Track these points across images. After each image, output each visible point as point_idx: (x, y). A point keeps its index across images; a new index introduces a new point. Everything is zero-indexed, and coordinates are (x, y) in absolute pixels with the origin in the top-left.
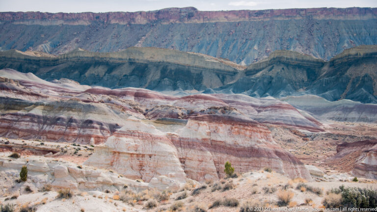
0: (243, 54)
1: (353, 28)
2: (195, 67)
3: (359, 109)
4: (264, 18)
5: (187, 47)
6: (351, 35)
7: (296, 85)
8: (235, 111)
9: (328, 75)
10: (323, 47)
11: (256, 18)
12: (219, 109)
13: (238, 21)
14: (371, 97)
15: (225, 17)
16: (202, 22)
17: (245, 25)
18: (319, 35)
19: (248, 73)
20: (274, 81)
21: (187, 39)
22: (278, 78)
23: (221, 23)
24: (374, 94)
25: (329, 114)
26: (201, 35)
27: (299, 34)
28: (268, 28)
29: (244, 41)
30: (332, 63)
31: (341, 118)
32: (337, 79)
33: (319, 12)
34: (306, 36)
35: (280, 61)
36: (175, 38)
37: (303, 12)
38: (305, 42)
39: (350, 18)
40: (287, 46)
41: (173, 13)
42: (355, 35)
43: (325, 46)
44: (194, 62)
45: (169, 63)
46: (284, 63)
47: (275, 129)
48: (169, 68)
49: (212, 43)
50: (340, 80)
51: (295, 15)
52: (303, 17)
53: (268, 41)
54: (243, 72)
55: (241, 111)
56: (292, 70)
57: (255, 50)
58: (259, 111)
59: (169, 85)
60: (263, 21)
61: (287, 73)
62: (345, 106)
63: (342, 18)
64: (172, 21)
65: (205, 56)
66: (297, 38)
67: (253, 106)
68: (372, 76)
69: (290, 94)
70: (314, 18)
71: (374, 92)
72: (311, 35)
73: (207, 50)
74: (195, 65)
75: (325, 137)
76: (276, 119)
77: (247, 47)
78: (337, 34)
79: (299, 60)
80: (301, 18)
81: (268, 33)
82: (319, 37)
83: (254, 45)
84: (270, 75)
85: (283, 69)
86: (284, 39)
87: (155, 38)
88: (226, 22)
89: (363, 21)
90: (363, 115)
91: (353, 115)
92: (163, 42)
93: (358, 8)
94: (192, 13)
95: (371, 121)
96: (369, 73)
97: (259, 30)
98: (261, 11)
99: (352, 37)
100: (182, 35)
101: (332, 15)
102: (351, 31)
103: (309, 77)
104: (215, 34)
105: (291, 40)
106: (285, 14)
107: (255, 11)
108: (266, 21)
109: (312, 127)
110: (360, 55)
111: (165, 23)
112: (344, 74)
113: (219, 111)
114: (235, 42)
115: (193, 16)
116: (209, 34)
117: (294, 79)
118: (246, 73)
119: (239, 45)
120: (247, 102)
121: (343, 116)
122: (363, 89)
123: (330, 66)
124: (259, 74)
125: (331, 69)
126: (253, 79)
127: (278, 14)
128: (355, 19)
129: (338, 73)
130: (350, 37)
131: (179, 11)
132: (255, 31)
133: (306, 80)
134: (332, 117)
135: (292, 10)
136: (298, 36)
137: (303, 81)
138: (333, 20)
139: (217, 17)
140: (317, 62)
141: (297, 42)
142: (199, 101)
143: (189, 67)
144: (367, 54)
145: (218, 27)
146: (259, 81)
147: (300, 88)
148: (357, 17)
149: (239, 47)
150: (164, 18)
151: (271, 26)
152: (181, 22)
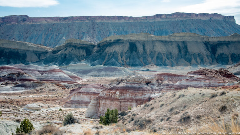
0: (57, 41)
1: (115, 27)
2: (22, 50)
3: (106, 70)
4: (69, 21)
5: (23, 39)
6: (114, 30)
7: (80, 58)
8: (26, 75)
9: (97, 52)
10: (101, 37)
11: (64, 21)
12: (15, 74)
13: (54, 23)
14: (117, 63)
15: (46, 21)
16: (32, 24)
17: (58, 25)
18: (98, 31)
19: (54, 52)
20: (67, 56)
21: (23, 34)
22: (70, 54)
23: (43, 24)
24: (119, 61)
25: (91, 73)
26: (32, 31)
27: (88, 30)
28: (70, 27)
29: (57, 34)
30: (99, 45)
31: (97, 75)
32: (101, 54)
33: (98, 18)
34: (92, 31)
35: (70, 45)
36: (15, 33)
37: (90, 18)
38: (91, 34)
39: (113, 21)
40: (82, 37)
41: (13, 19)
42: (117, 30)
43: (102, 36)
44: (21, 47)
45: (5, 48)
46: (73, 46)
47: (46, 84)
48: (5, 51)
49: (38, 36)
50: (102, 54)
51: (85, 20)
52: (89, 21)
53: (71, 34)
54: (51, 52)
55: (30, 74)
56: (77, 50)
57: (63, 39)
58: (42, 74)
59: (4, 62)
60: (68, 23)
61: (75, 52)
62: (99, 68)
63: (110, 21)
64: (13, 23)
65: (27, 43)
66: (87, 32)
67: (39, 71)
68: (118, 52)
69: (76, 63)
70: (96, 21)
71: (118, 60)
72: (94, 30)
73: (35, 40)
74: (22, 48)
75: (74, 86)
76: (51, 78)
77: (59, 38)
78: (108, 30)
79: (81, 44)
80: (88, 21)
81: (71, 29)
82: (98, 32)
83: (63, 37)
84: (66, 53)
85: (73, 49)
86: (80, 33)
87: (2, 33)
88: (46, 24)
89: (120, 23)
90: (108, 73)
91: (103, 73)
92: (7, 36)
93: (117, 16)
94: (25, 19)
95: (111, 76)
96: (116, 50)
97: (66, 28)
98: (66, 17)
99: (115, 32)
100: (19, 31)
101: (105, 20)
102: (114, 29)
103: (87, 53)
104: (40, 30)
105: (84, 33)
106: (80, 19)
107: (63, 17)
108: (70, 23)
109: (71, 81)
110: (112, 41)
111: (9, 25)
112: (104, 51)
113: (15, 76)
114: (52, 35)
115: (26, 20)
116: (36, 31)
117: (79, 55)
118: (53, 52)
119: (55, 37)
120: (35, 69)
121: (98, 74)
122: (113, 59)
123: (98, 47)
124: (59, 53)
125: (99, 49)
126: (55, 56)
127: (76, 19)
128: (116, 22)
129: (101, 51)
130: (114, 31)
131: (17, 17)
132: (64, 28)
133: (85, 55)
134: (92, 75)
135: (83, 17)
136: (87, 31)
137: (84, 56)
138: (105, 22)
139: (41, 21)
140: (91, 45)
141: (87, 34)
142: (4, 70)
143: (18, 50)
144: (115, 40)
145: (42, 26)
146: (59, 57)
147: (82, 59)
148: (117, 21)
149: (55, 38)
150: (7, 22)
151: (72, 25)
152: (19, 24)
